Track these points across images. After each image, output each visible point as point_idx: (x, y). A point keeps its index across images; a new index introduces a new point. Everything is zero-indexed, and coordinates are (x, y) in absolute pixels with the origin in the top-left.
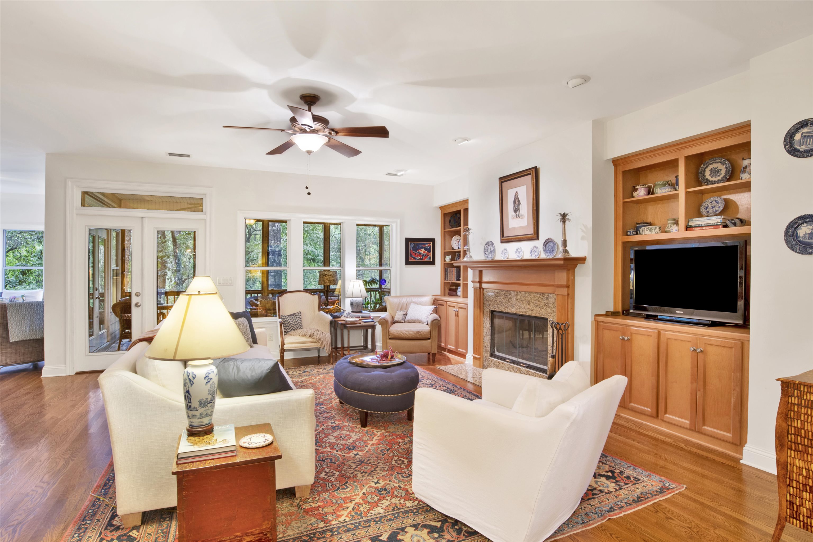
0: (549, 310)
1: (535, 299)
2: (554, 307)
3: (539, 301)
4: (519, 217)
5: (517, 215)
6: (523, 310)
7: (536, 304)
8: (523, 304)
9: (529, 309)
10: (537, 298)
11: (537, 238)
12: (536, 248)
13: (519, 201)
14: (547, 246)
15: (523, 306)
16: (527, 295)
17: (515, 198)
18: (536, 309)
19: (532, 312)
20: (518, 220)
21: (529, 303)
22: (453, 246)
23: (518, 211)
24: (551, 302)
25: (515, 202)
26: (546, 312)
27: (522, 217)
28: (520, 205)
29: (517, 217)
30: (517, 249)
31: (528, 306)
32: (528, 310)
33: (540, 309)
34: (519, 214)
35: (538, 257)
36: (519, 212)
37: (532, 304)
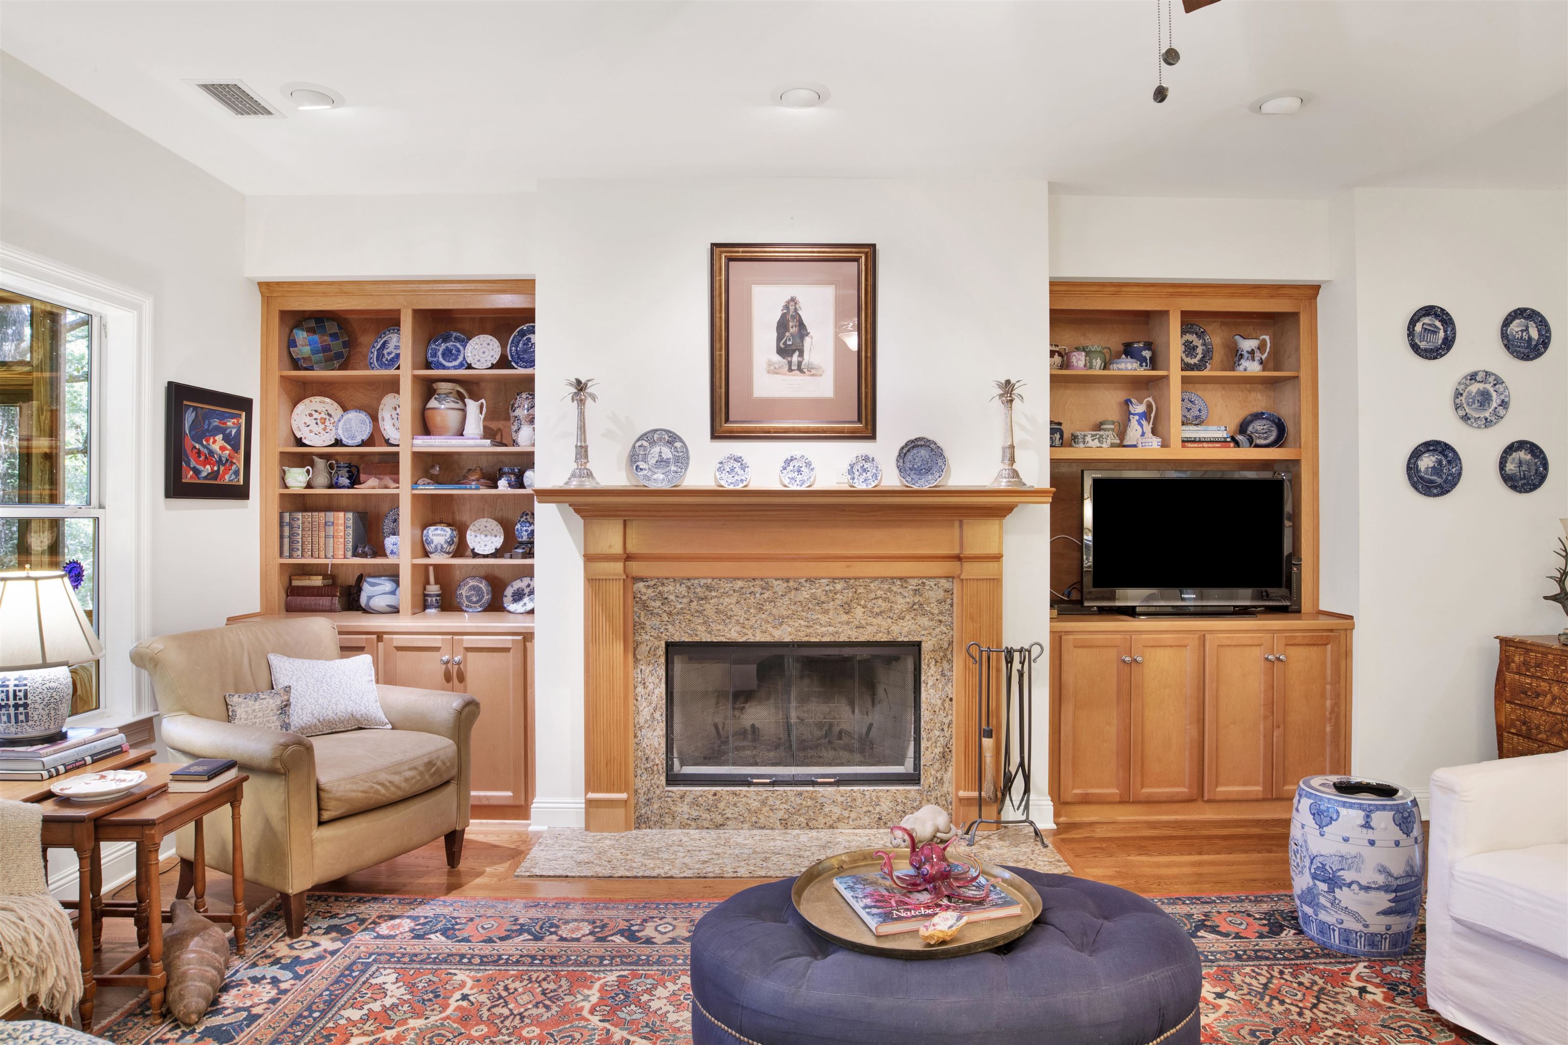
0: (924, 621)
1: (873, 595)
2: (941, 613)
3: (885, 599)
4: (800, 369)
5: (790, 363)
6: (824, 629)
7: (876, 610)
8: (826, 612)
9: (848, 623)
10: (879, 593)
11: (869, 433)
12: (866, 459)
13: (801, 325)
14: (909, 457)
15: (824, 619)
16: (839, 587)
17: (784, 316)
18: (874, 621)
19: (861, 630)
20: (796, 378)
21: (847, 608)
23: (797, 353)
24: (933, 600)
25: (782, 326)
26: (914, 627)
27: (813, 371)
28: (807, 340)
29: (790, 370)
30: (788, 462)
31: (845, 618)
32: (845, 627)
33: (889, 621)
34: (800, 364)
35: (874, 484)
36: (801, 354)
37: (859, 611)
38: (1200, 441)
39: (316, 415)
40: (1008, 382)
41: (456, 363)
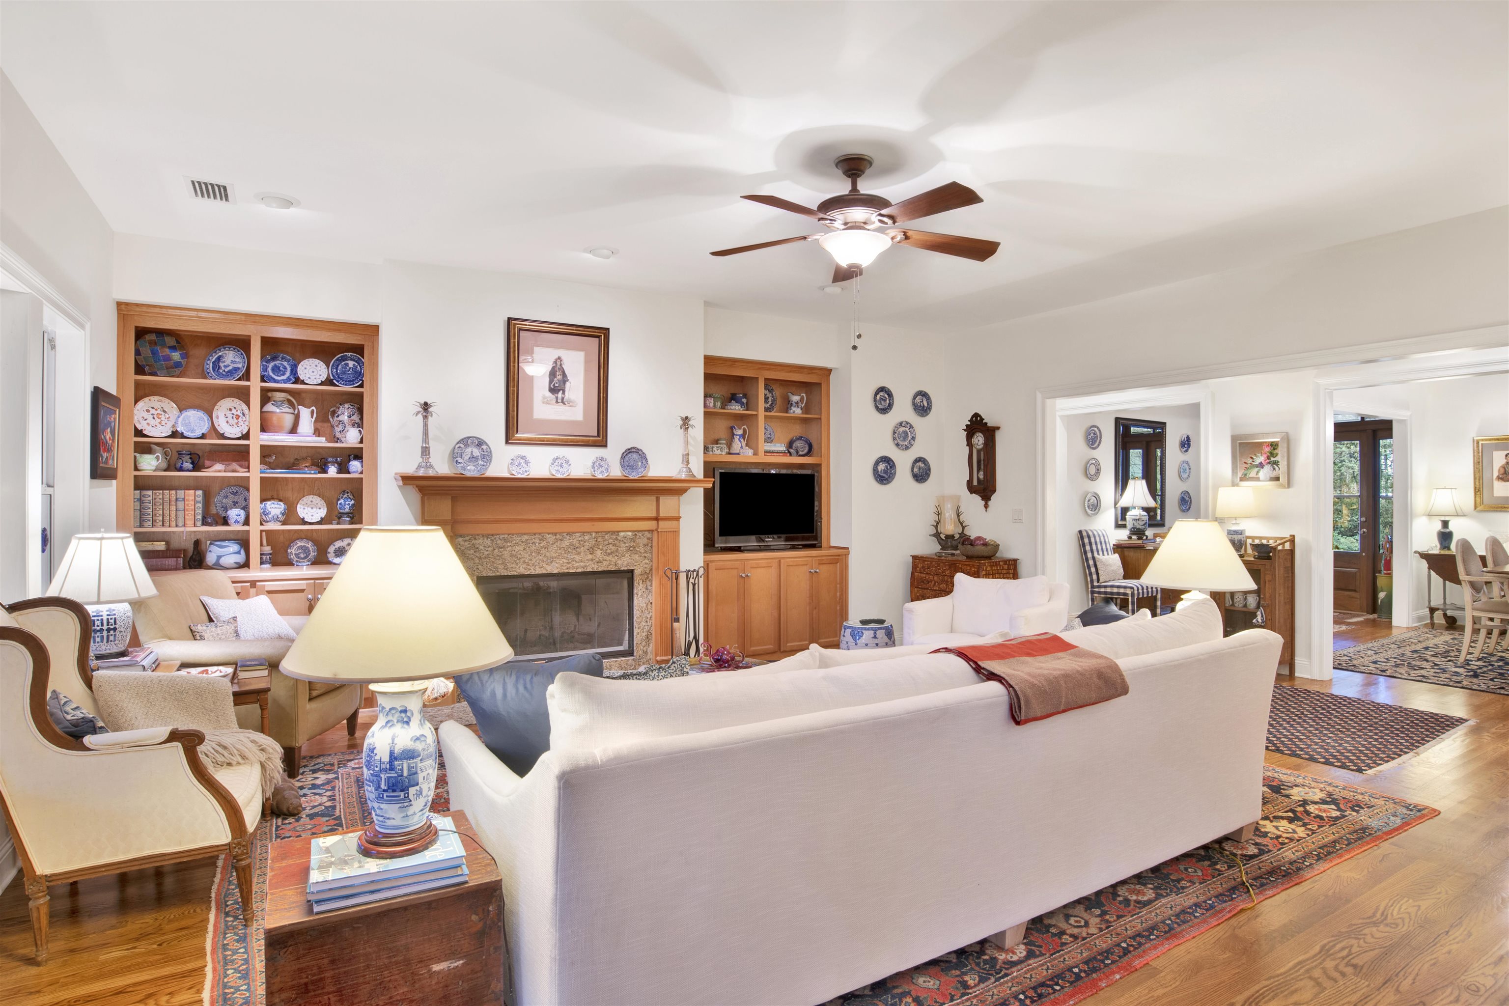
0: (636, 557)
1: (607, 543)
2: (646, 552)
3: (614, 545)
4: (563, 402)
5: (557, 398)
6: (577, 564)
7: (609, 551)
8: (579, 553)
9: (592, 560)
10: (611, 541)
11: (603, 444)
12: (602, 459)
13: (564, 374)
14: (627, 458)
15: (577, 558)
16: (586, 538)
17: (553, 368)
18: (608, 558)
19: (600, 564)
20: (561, 407)
21: (592, 551)
22: (139, 427)
23: (561, 392)
24: (641, 544)
25: (553, 374)
26: (630, 561)
27: (571, 404)
28: (568, 384)
29: (557, 402)
30: (555, 460)
31: (590, 557)
32: (590, 562)
33: (616, 558)
34: (563, 399)
35: (606, 475)
36: (564, 393)
37: (599, 552)
38: (772, 452)
39: (153, 411)
40: (687, 418)
41: (284, 377)
